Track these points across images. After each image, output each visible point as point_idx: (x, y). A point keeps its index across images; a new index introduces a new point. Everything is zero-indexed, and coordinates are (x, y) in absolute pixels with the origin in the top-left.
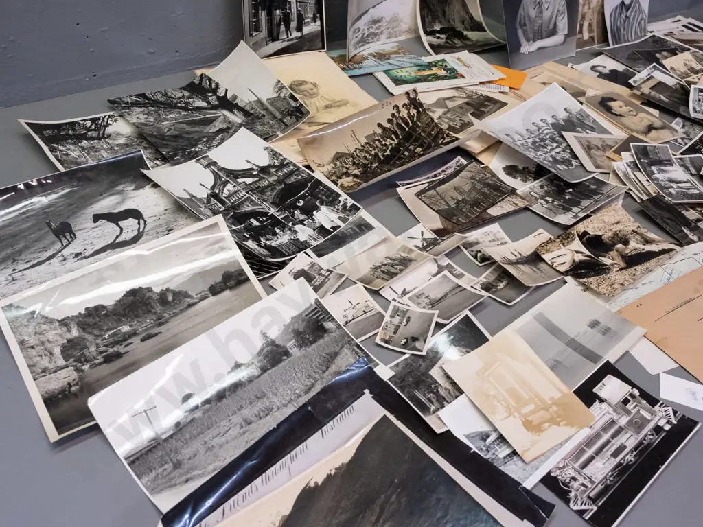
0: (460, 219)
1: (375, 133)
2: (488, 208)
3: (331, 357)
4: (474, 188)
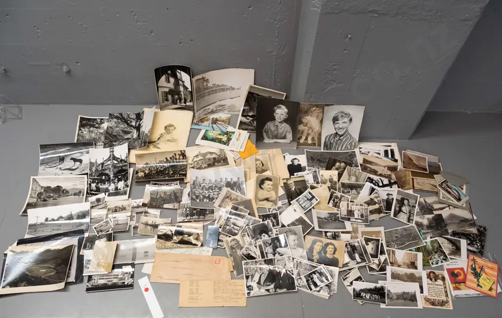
0: (154, 203)
1: (163, 161)
2: (165, 203)
4: (170, 195)
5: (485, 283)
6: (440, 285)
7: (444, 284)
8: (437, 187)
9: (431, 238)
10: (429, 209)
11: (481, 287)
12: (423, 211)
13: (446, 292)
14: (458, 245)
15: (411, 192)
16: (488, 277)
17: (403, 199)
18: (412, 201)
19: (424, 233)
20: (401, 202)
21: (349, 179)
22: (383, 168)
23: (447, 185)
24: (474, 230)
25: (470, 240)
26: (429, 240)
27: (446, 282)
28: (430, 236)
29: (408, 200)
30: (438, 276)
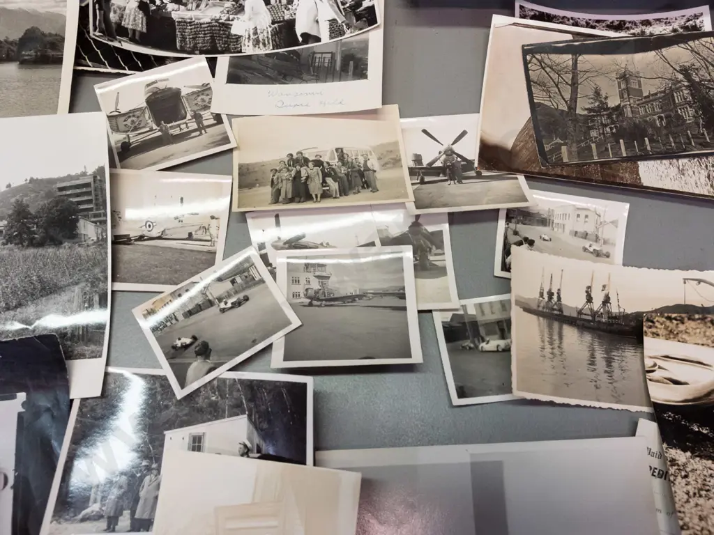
0: (564, 149)
2: (646, 157)
3: (43, 289)
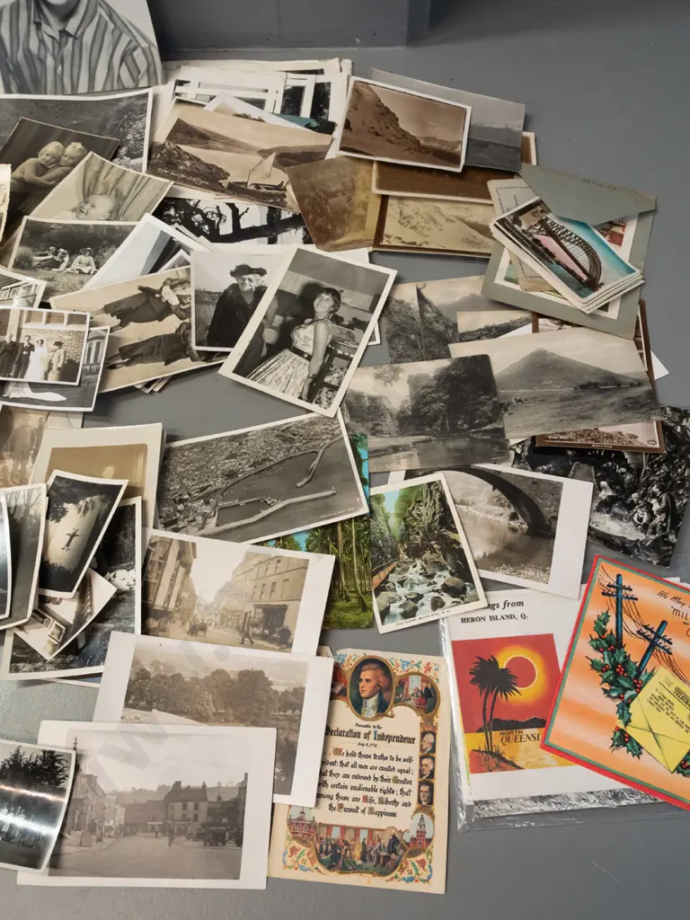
5: (662, 723)
6: (401, 739)
7: (429, 730)
8: (490, 236)
9: (410, 474)
10: (432, 332)
11: (637, 750)
12: (400, 345)
13: (427, 780)
14: (547, 511)
15: (358, 258)
16: (684, 688)
17: (311, 292)
18: (354, 300)
19: (375, 453)
20: (297, 308)
21: (79, 210)
22: (259, 158)
23: (542, 222)
24: (643, 433)
25: (615, 481)
26: (393, 488)
27: (441, 719)
28: (405, 465)
29: (336, 295)
30: (403, 682)
